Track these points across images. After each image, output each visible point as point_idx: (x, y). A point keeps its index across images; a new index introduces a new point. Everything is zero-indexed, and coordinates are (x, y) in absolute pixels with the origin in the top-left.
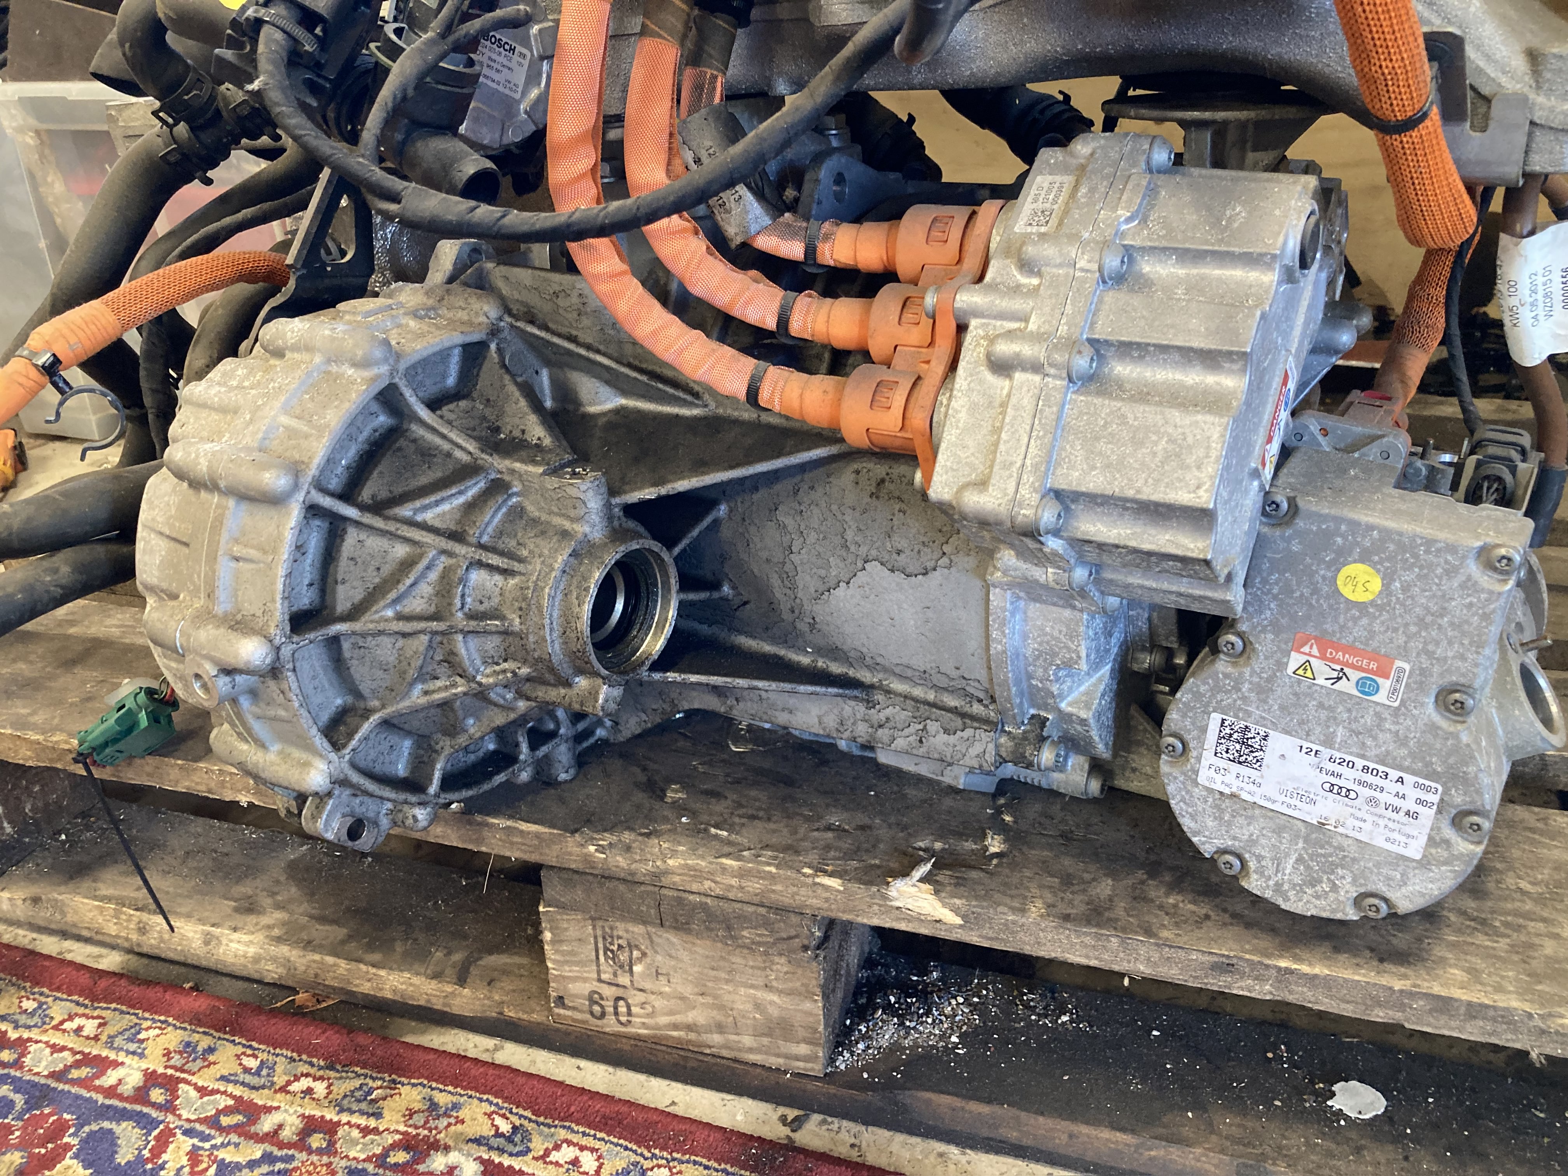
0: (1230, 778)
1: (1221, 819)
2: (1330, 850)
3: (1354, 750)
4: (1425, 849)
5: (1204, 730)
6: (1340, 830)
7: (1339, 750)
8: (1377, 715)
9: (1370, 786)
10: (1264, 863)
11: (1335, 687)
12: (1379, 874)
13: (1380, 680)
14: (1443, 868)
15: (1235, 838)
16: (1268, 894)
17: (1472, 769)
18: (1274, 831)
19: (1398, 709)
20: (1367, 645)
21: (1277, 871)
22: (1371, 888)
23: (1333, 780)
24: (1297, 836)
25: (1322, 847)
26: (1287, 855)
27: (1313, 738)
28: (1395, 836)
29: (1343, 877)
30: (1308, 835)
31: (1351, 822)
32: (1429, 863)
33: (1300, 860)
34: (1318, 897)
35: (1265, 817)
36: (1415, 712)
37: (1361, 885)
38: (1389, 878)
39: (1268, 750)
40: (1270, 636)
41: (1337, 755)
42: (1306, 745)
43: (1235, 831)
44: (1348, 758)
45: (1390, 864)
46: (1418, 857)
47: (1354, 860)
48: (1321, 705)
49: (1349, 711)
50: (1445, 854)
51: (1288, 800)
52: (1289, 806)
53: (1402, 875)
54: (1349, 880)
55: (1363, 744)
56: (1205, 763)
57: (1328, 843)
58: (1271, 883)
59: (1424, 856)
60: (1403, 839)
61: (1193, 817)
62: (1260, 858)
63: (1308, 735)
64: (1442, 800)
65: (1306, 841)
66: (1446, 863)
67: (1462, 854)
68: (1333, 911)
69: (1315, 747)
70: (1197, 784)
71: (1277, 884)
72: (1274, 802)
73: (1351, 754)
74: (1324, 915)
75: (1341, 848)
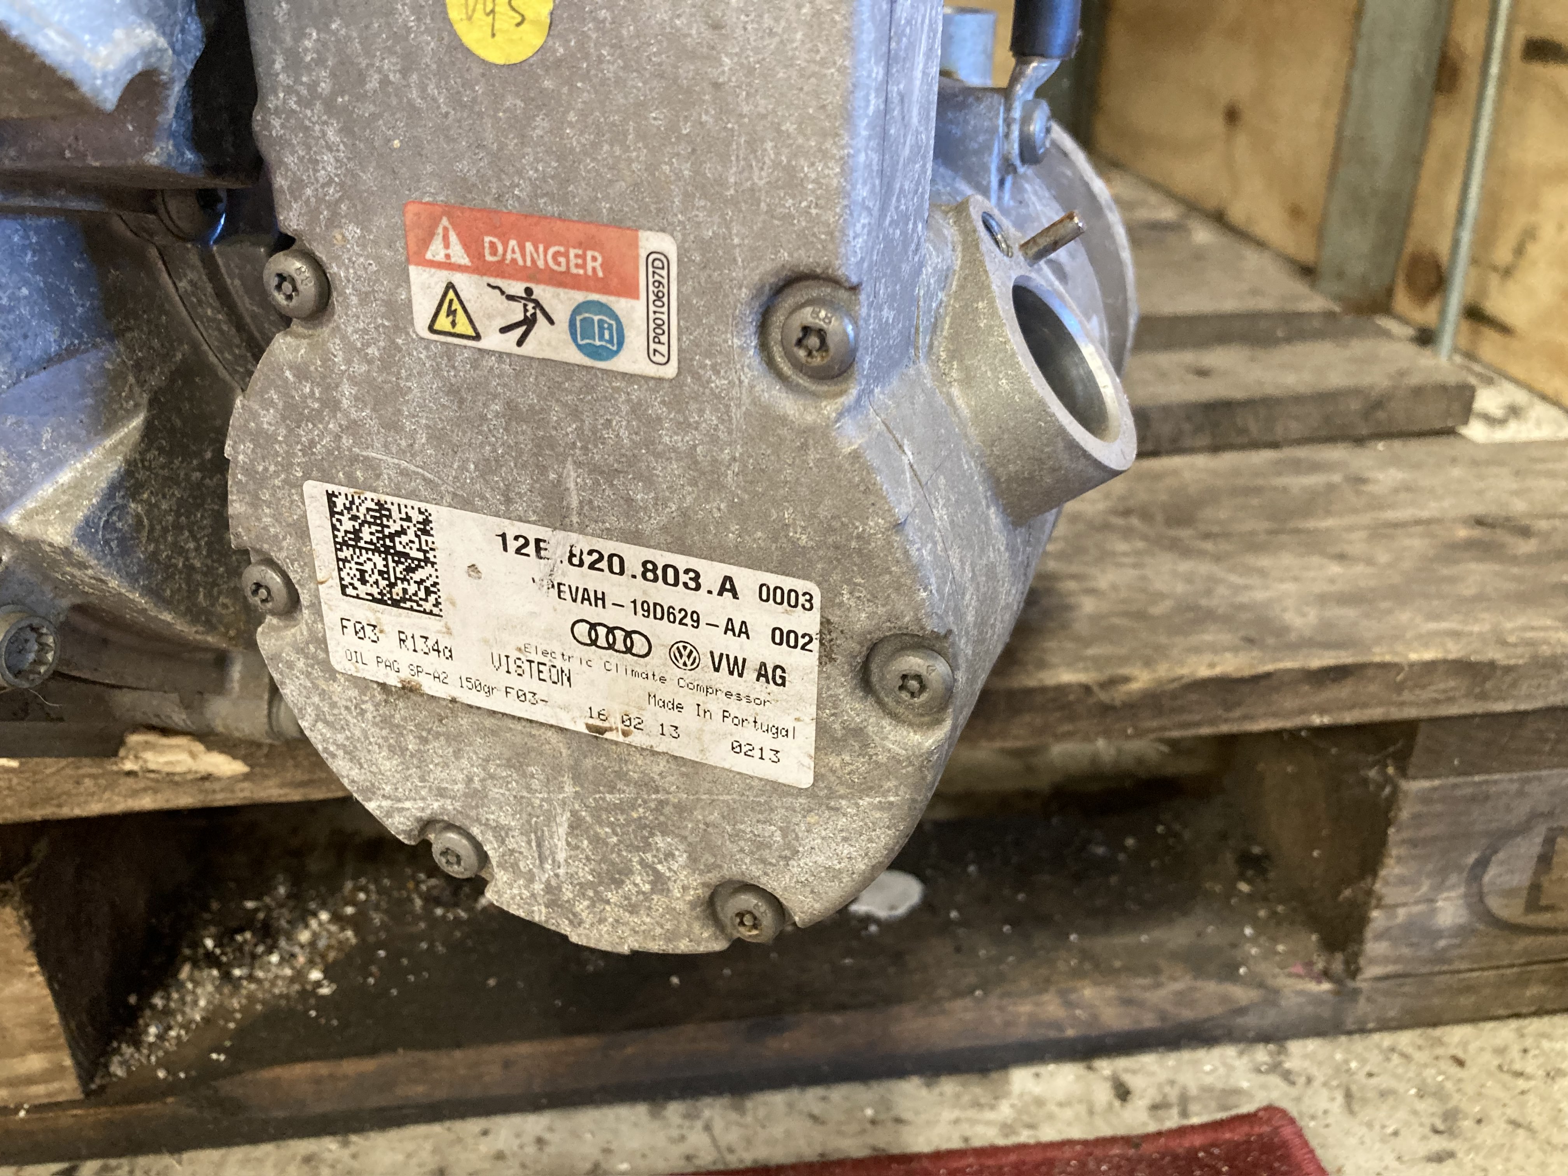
0: (388, 646)
1: (404, 750)
2: (629, 793)
3: (612, 521)
4: (816, 759)
5: (302, 531)
6: (637, 739)
7: (582, 531)
8: (637, 409)
9: (668, 614)
10: (511, 843)
11: (529, 348)
12: (736, 836)
13: (620, 305)
14: (864, 802)
15: (441, 793)
16: (539, 915)
17: (875, 524)
18: (509, 765)
19: (676, 382)
20: (564, 200)
21: (542, 859)
22: (731, 871)
23: (593, 613)
24: (558, 769)
25: (612, 789)
26: (550, 818)
27: (520, 507)
28: (748, 735)
29: (669, 855)
30: (577, 762)
31: (653, 716)
32: (832, 794)
33: (576, 826)
34: (633, 909)
35: (480, 730)
36: (718, 383)
37: (709, 869)
38: (761, 845)
39: (439, 556)
40: (353, 231)
41: (583, 543)
42: (512, 529)
43: (438, 775)
44: (608, 547)
45: (754, 807)
46: (805, 780)
47: (680, 808)
48: (512, 412)
49: (575, 414)
50: (861, 765)
51: (514, 681)
52: (521, 696)
53: (785, 832)
54: (682, 859)
55: (629, 500)
56: (331, 618)
57: (621, 775)
58: (538, 887)
59: (817, 777)
60: (767, 741)
61: (351, 755)
62: (501, 832)
63: (508, 501)
64: (825, 623)
65: (577, 779)
66: (867, 788)
67: (895, 759)
68: (672, 935)
69: (532, 532)
70: (332, 673)
71: (549, 888)
72: (490, 691)
73: (608, 534)
74: (655, 947)
75: (647, 784)
